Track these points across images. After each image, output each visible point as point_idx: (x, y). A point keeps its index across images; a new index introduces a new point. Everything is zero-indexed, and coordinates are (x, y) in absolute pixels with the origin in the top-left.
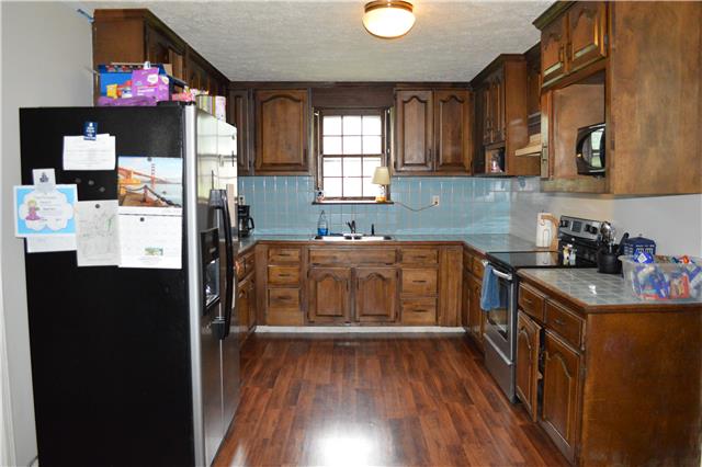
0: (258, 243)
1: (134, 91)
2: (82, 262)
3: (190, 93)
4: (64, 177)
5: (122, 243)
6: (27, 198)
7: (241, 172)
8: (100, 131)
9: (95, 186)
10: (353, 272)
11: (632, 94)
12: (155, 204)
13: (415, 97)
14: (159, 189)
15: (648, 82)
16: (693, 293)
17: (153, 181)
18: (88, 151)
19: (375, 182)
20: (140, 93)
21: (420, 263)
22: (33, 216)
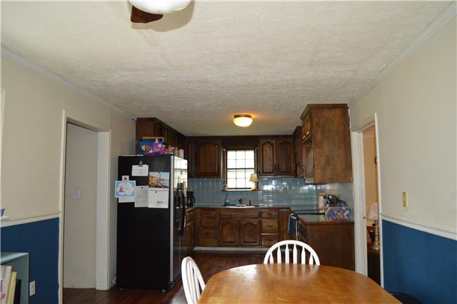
0: (197, 208)
1: (153, 150)
2: (136, 206)
3: (171, 148)
4: (132, 178)
5: (149, 200)
6: (120, 185)
7: (189, 177)
8: (143, 164)
9: (142, 181)
10: (239, 221)
11: (320, 149)
12: (161, 187)
13: (267, 142)
14: (162, 182)
15: (325, 144)
16: (347, 218)
17: (160, 179)
18: (140, 170)
19: (251, 181)
20: (155, 151)
21: (270, 217)
22: (121, 191)
